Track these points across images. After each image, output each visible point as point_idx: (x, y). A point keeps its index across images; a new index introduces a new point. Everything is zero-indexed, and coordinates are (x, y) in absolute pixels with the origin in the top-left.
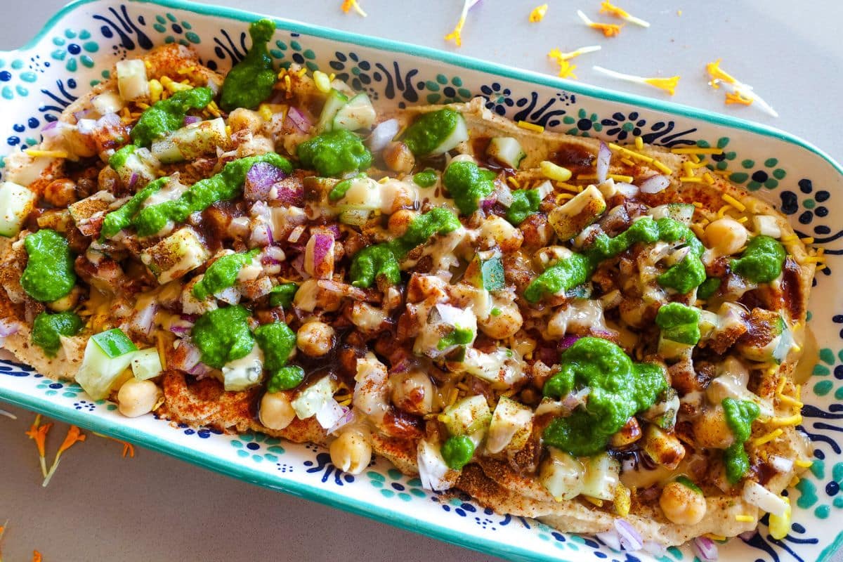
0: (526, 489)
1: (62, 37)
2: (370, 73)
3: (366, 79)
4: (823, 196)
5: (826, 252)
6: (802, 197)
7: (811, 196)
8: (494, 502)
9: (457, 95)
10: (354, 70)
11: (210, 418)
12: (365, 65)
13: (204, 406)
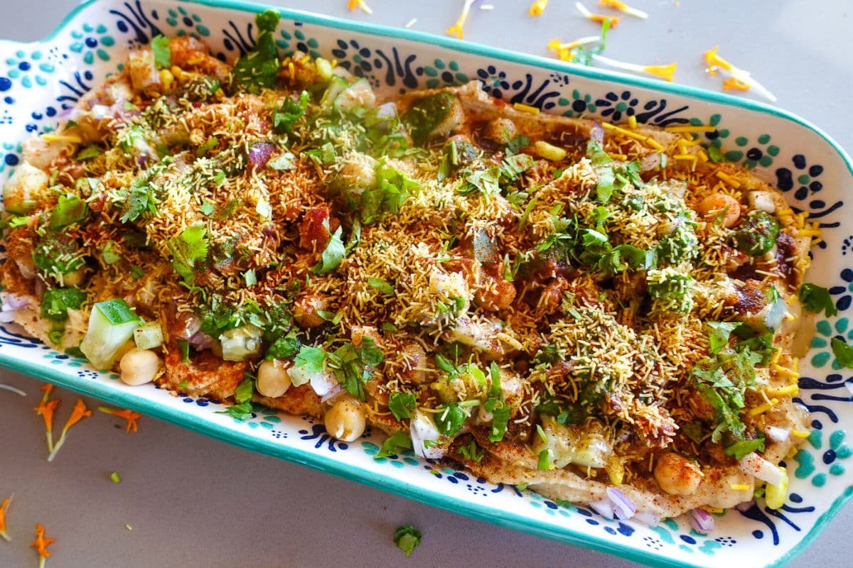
0: (518, 457)
1: (80, 31)
2: (370, 60)
3: (366, 66)
4: (816, 170)
5: (822, 226)
6: (797, 173)
7: (805, 171)
8: (487, 471)
9: (455, 79)
10: (355, 58)
11: (208, 387)
12: (366, 52)
13: (203, 376)
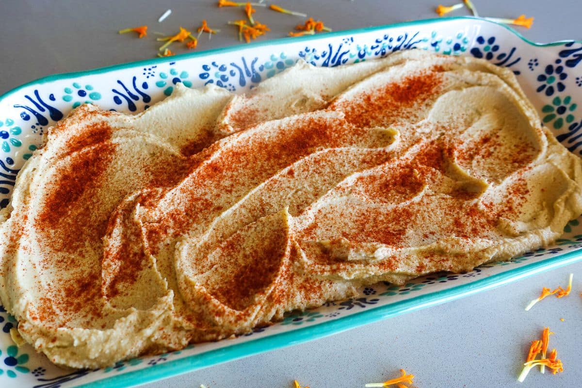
2: (227, 73)
3: (225, 78)
4: (492, 40)
6: (481, 47)
7: (486, 44)
9: (285, 65)
10: (216, 75)
12: (222, 68)
13: (247, 311)
